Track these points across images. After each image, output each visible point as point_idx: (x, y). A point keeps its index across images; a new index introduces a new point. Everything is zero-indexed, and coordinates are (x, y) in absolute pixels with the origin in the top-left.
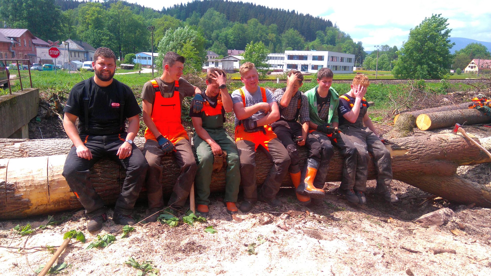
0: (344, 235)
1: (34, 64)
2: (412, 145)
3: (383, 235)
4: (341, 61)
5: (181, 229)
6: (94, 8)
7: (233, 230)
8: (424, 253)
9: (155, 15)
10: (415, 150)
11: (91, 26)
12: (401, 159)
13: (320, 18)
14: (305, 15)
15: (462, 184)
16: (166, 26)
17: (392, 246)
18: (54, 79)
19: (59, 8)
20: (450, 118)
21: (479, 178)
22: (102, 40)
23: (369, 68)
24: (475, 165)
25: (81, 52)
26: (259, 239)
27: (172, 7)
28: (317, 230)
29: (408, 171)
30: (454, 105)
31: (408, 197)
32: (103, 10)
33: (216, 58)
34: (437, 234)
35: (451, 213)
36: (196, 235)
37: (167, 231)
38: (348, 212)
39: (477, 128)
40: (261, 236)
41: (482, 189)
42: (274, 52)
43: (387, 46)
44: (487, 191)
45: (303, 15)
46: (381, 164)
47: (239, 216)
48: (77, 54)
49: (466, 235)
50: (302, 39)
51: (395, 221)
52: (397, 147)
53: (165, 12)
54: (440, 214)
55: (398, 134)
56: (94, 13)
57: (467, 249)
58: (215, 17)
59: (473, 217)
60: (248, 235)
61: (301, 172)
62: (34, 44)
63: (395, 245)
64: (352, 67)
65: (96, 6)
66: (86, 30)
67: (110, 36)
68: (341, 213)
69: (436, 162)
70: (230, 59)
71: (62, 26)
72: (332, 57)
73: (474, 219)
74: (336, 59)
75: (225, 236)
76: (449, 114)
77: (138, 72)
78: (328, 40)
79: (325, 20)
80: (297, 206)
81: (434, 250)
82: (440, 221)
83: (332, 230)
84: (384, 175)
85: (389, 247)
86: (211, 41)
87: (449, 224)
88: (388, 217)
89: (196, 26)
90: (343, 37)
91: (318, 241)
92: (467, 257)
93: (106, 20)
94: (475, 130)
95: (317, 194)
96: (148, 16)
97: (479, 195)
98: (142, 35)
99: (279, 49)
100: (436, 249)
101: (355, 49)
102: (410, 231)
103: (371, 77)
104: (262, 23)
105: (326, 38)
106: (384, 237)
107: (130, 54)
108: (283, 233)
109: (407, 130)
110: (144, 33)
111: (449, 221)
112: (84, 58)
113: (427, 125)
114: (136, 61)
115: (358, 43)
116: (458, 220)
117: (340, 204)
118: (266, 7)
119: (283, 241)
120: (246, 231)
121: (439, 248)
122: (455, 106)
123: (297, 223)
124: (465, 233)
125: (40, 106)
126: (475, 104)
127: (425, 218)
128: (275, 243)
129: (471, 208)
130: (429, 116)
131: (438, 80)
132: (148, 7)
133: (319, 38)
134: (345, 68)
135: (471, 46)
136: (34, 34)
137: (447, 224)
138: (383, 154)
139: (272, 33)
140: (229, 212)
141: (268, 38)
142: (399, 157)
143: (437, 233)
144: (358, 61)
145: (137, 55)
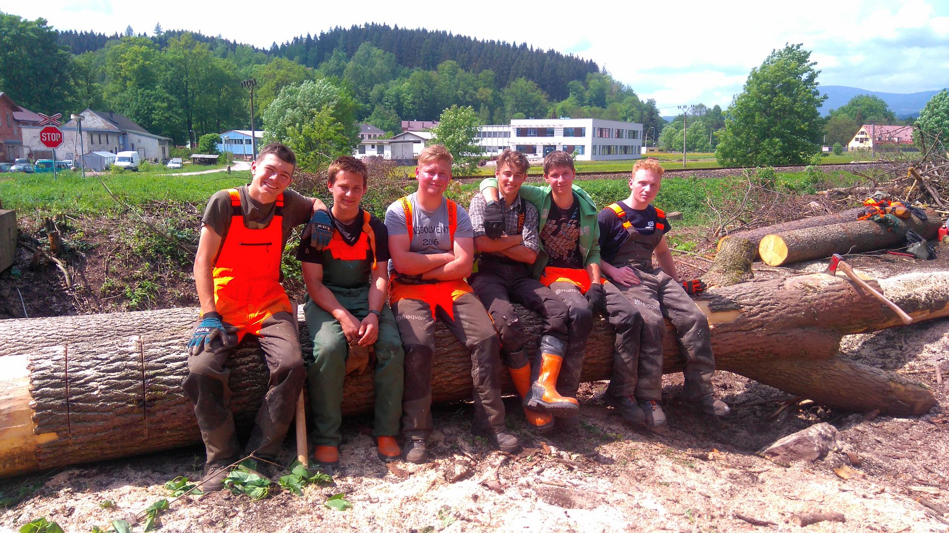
0: (619, 496)
1: (17, 160)
2: (748, 300)
3: (698, 490)
4: (618, 137)
5: (275, 503)
6: (136, 48)
7: (388, 501)
8: (782, 525)
9: (256, 58)
10: (755, 309)
11: (132, 83)
12: (729, 329)
13: (575, 56)
14: (545, 52)
15: (852, 373)
16: (280, 79)
17: (717, 513)
18: (52, 189)
19: (66, 49)
20: (824, 241)
21: (884, 356)
22: (154, 109)
23: (670, 149)
24: (876, 332)
25: (113, 133)
26: (441, 515)
27: (290, 42)
28: (565, 486)
29: (744, 353)
30: (831, 215)
31: (749, 400)
32: (154, 52)
33: (379, 138)
34: (807, 479)
35: (834, 434)
36: (308, 516)
37: (245, 511)
38: (629, 443)
39: (877, 257)
40: (447, 508)
41: (890, 380)
42: (491, 123)
43: (701, 106)
44: (901, 383)
45: (542, 52)
46: (690, 341)
47: (403, 466)
48: (103, 138)
49: (864, 477)
50: (543, 96)
51: (724, 457)
52: (720, 306)
53: (277, 51)
54: (811, 438)
55: (722, 277)
56: (137, 56)
57: (867, 509)
58: (374, 59)
59: (876, 438)
60: (420, 507)
61: (532, 366)
62: (18, 122)
63: (722, 510)
64: (639, 147)
65: (141, 45)
66: (122, 91)
67: (170, 101)
68: (615, 445)
69: (797, 332)
70: (406, 139)
71: (73, 83)
72: (601, 130)
73: (879, 442)
74: (607, 133)
75: (370, 515)
76: (821, 232)
77: (226, 170)
78: (591, 97)
79: (585, 60)
80: (525, 435)
81: (800, 518)
82: (812, 452)
83: (595, 483)
84: (699, 362)
85: (710, 517)
86: (368, 105)
87: (831, 456)
88: (709, 447)
89: (339, 77)
90: (620, 90)
91: (566, 512)
92: (867, 527)
93: (160, 70)
94: (871, 261)
95: (563, 409)
96: (244, 59)
97: (885, 393)
98: (233, 97)
99: (499, 117)
100: (805, 515)
101: (642, 113)
102: (754, 477)
103: (675, 165)
104: (466, 67)
105: (587, 94)
106: (700, 493)
107: (210, 135)
108: (492, 499)
109: (740, 269)
110: (236, 95)
111: (829, 450)
112: (117, 146)
113: (780, 255)
114: (221, 147)
115: (648, 103)
116: (847, 447)
117: (613, 427)
118: (473, 39)
119: (491, 518)
120: (415, 499)
121: (812, 511)
122: (832, 217)
123: (524, 473)
124: (861, 472)
125: (19, 245)
126: (870, 212)
127: (782, 446)
128: (476, 524)
129: (872, 420)
130: (783, 238)
131: (799, 168)
132: (243, 44)
133: (575, 95)
134: (625, 149)
135: (857, 101)
136: (18, 101)
137: (826, 456)
138: (694, 322)
139: (485, 87)
140: (383, 457)
141: (478, 97)
142: (724, 325)
143: (807, 476)
144: (649, 135)
145: (224, 137)
